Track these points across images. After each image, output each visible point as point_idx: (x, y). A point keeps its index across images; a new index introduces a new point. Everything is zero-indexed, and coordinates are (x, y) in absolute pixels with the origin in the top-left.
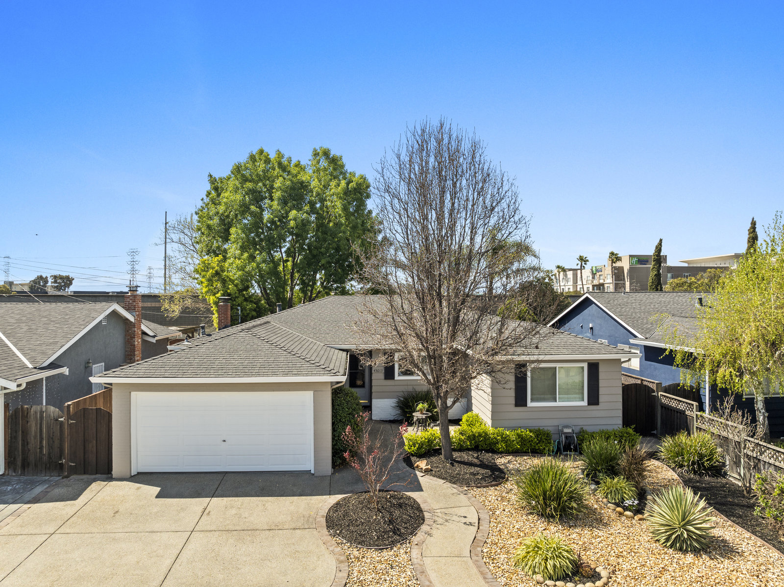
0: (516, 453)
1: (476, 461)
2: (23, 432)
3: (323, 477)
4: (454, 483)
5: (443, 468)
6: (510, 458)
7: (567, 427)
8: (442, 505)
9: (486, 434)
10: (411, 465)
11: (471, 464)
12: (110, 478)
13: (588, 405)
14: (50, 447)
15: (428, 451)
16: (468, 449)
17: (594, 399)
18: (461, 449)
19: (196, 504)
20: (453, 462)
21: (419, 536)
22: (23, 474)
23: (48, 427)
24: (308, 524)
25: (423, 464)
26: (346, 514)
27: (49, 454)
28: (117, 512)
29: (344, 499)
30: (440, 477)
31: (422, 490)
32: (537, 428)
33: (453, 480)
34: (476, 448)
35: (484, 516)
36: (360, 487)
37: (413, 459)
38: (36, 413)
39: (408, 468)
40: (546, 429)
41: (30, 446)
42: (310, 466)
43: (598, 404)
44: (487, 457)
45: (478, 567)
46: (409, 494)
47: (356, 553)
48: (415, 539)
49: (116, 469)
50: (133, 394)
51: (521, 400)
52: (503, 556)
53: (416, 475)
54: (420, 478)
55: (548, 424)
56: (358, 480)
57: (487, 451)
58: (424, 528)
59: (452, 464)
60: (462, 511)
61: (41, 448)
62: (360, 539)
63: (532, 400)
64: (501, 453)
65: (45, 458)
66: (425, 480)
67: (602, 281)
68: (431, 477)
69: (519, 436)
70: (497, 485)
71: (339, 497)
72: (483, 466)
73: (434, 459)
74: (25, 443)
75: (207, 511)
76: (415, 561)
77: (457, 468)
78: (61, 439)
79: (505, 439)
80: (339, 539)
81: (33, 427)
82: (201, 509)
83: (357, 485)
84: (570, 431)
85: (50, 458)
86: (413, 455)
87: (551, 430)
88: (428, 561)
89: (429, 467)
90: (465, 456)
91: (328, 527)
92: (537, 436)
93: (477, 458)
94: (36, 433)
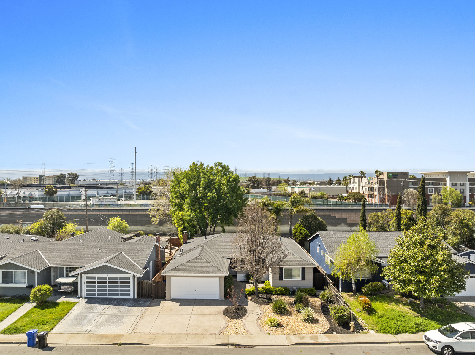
0: (278, 295)
1: (265, 297)
2: (141, 288)
3: (222, 301)
4: (257, 304)
5: (255, 299)
6: (276, 296)
7: (295, 287)
8: (252, 310)
9: (270, 289)
10: (246, 298)
11: (263, 298)
12: (165, 300)
13: (302, 280)
14: (149, 291)
15: (252, 293)
16: (264, 293)
17: (303, 278)
18: (262, 293)
19: (190, 308)
20: (259, 297)
21: (245, 316)
22: (142, 298)
23: (148, 286)
24: (218, 313)
25: (249, 298)
26: (228, 311)
27: (148, 293)
28: (171, 309)
29: (228, 307)
30: (254, 302)
31: (248, 305)
32: (285, 287)
33: (257, 302)
34: (267, 293)
35: (262, 313)
36: (232, 304)
37: (248, 296)
38: (145, 282)
39: (246, 299)
40: (288, 287)
41: (143, 291)
42: (218, 298)
43: (305, 280)
44: (269, 295)
45: (257, 324)
46: (244, 306)
47: (230, 320)
48: (244, 318)
49: (167, 298)
50: (171, 278)
51: (281, 278)
52: (263, 322)
53: (247, 301)
54: (248, 302)
55: (289, 286)
56: (231, 302)
57: (270, 294)
58: (247, 315)
59: (258, 298)
60: (257, 311)
61: (146, 292)
62: (231, 317)
63: (284, 278)
64: (274, 294)
65: (147, 295)
66: (249, 302)
67: (372, 186)
68: (251, 302)
69: (279, 289)
70: (269, 304)
71: (226, 307)
72: (267, 299)
73: (253, 296)
74: (142, 290)
75: (193, 310)
76: (243, 322)
77: (259, 299)
78: (152, 289)
79: (275, 291)
80: (226, 317)
81: (144, 286)
82: (192, 309)
83: (230, 304)
84: (295, 288)
85: (148, 294)
86: (248, 295)
87: (290, 287)
88: (246, 322)
89: (251, 299)
90: (263, 295)
91: (224, 314)
92: (285, 290)
93: (266, 296)
94: (145, 287)
